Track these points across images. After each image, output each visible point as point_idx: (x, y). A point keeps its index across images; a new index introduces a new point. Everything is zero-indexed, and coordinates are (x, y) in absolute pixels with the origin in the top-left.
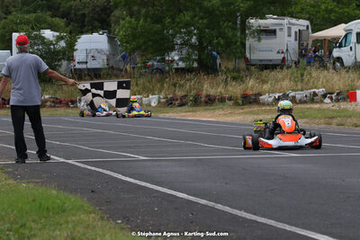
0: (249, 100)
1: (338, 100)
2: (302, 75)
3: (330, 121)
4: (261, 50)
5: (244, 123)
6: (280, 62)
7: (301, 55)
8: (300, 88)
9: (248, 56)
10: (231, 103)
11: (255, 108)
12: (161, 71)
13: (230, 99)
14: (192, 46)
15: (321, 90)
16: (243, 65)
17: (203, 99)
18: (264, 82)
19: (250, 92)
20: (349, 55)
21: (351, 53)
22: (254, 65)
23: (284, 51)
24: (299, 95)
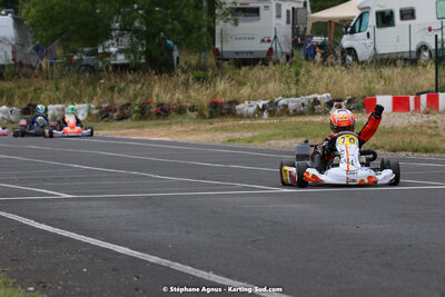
0: (221, 110)
2: (297, 74)
4: (238, 37)
6: (264, 56)
7: (296, 45)
8: (294, 92)
9: (218, 45)
10: (194, 114)
11: (230, 122)
12: (92, 69)
13: (192, 109)
14: (136, 32)
15: (324, 95)
16: (211, 60)
17: (153, 110)
18: (241, 84)
19: (220, 99)
20: (365, 45)
21: (368, 42)
22: (227, 60)
23: (272, 39)
24: (293, 103)
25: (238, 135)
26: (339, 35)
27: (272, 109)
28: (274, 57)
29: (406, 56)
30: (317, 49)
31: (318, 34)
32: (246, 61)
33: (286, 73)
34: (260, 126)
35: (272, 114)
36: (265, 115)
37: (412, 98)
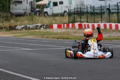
0: (12, 28)
1: (46, 28)
2: (32, 19)
3: (43, 36)
4: (16, 9)
5: (10, 37)
6: (23, 14)
7: (32, 11)
8: (31, 23)
9: (11, 11)
11: (14, 31)
13: (5, 28)
15: (39, 24)
16: (9, 15)
18: (17, 21)
19: (12, 25)
20: (50, 11)
21: (51, 10)
22: (14, 15)
23: (25, 9)
24: (31, 26)
25: (17, 35)
26: (43, 8)
27: (26, 28)
28: (26, 14)
29: (61, 14)
30: (38, 12)
31: (38, 8)
32: (19, 15)
33: (29, 18)
34: (23, 32)
35: (26, 29)
36: (24, 29)
37: (62, 25)
